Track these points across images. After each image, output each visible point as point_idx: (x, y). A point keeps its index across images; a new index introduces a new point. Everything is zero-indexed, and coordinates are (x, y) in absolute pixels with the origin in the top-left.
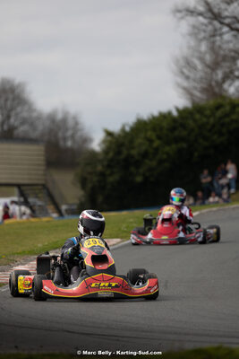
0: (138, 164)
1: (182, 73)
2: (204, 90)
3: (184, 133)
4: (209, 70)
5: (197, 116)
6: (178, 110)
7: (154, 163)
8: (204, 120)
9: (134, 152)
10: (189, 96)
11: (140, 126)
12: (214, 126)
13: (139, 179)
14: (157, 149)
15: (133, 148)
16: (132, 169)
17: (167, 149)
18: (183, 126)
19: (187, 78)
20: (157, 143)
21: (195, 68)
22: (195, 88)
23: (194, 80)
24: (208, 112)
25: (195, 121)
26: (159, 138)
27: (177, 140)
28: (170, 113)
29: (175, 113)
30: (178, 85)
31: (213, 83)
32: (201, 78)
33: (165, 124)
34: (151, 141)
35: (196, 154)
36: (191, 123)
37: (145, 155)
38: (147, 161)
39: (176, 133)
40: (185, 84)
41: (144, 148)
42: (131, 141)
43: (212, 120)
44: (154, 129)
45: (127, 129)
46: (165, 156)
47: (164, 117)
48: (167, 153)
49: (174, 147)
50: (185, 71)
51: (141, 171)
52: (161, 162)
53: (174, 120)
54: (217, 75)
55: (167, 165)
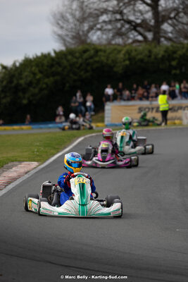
0: (24, 91)
1: (58, 24)
2: (74, 38)
3: (60, 69)
4: (78, 23)
5: (70, 57)
6: (55, 52)
7: (36, 91)
8: (75, 60)
9: (22, 82)
10: (62, 42)
11: (27, 63)
12: (81, 65)
13: (25, 102)
14: (39, 80)
15: (21, 79)
16: (20, 94)
17: (46, 80)
18: (59, 64)
19: (62, 27)
20: (39, 76)
21: (67, 21)
22: (67, 35)
23: (67, 30)
24: (77, 55)
25: (68, 61)
26: (41, 72)
27: (54, 74)
28: (49, 54)
29: (53, 54)
30: (55, 32)
31: (81, 33)
32: (72, 28)
33: (45, 62)
34: (34, 74)
35: (67, 85)
36: (65, 62)
37: (30, 84)
38: (31, 89)
39: (54, 69)
40: (60, 32)
41: (29, 79)
42: (20, 74)
43: (80, 61)
44: (37, 65)
45: (18, 64)
46: (44, 86)
47: (45, 57)
48: (46, 84)
49: (51, 79)
50: (60, 22)
51: (27, 95)
52: (41, 90)
53: (52, 59)
54: (84, 27)
55: (46, 92)
